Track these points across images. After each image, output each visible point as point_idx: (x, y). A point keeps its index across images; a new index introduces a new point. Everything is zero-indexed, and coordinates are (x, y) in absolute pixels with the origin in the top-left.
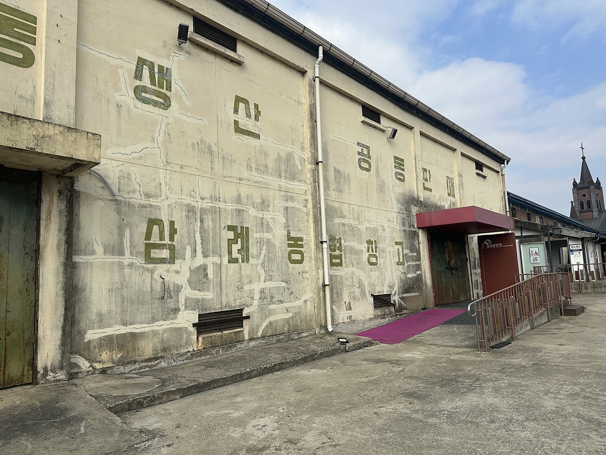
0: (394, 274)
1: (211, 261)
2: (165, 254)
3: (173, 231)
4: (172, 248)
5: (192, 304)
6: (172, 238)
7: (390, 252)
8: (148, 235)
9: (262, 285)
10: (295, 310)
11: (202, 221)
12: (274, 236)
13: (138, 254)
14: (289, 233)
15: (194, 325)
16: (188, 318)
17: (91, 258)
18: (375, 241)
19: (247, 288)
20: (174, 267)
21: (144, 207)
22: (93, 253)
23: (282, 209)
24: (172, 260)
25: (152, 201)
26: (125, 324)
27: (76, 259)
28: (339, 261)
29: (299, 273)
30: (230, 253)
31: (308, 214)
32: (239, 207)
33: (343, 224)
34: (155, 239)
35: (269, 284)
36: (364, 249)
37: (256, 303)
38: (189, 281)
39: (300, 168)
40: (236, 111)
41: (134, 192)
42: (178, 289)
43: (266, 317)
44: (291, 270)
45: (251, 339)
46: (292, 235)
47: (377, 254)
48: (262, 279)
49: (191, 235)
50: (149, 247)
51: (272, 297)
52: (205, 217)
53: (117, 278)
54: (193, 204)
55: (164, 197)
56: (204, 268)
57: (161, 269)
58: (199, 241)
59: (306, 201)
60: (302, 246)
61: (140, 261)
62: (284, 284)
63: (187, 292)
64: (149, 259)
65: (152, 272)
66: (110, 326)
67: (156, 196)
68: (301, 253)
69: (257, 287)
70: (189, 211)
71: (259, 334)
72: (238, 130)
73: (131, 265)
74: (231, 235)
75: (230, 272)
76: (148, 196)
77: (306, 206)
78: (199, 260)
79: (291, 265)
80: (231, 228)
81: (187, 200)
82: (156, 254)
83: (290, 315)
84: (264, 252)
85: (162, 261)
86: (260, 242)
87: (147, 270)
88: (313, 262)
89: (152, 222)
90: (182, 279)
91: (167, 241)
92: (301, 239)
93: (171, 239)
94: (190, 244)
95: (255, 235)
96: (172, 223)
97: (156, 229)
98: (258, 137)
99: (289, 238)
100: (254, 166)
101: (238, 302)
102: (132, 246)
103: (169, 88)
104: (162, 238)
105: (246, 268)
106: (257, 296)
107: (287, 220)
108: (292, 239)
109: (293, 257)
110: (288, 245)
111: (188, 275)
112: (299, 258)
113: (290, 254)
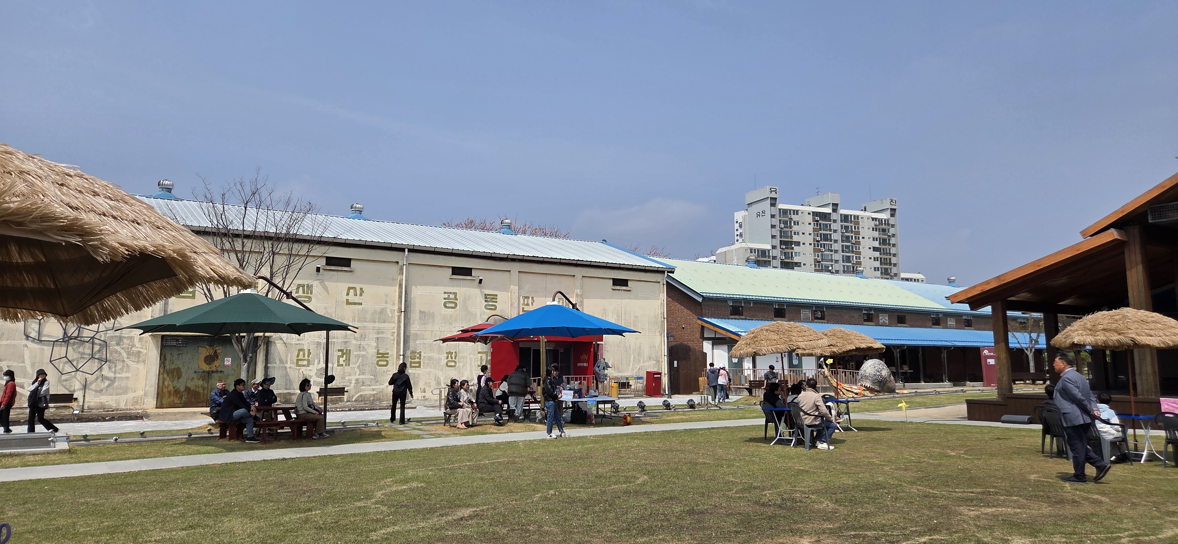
2: (305, 363)
3: (309, 353)
4: (308, 361)
6: (308, 356)
7: (471, 359)
8: (298, 356)
9: (357, 377)
10: (378, 390)
12: (367, 353)
13: (293, 363)
14: (378, 350)
17: (275, 365)
18: (455, 352)
19: (347, 378)
20: (308, 368)
21: (297, 344)
22: (276, 363)
23: (375, 339)
24: (308, 365)
25: (300, 342)
26: (286, 389)
27: (269, 365)
28: (418, 365)
29: (384, 372)
30: (338, 362)
31: (394, 340)
32: (346, 340)
33: (425, 344)
34: (301, 357)
35: (361, 377)
36: (443, 358)
37: (352, 385)
38: (316, 374)
39: (390, 315)
40: (348, 294)
41: (293, 339)
43: (359, 392)
44: (378, 370)
45: (347, 401)
46: (380, 352)
47: (457, 360)
48: (358, 374)
49: (318, 355)
50: (298, 360)
51: (363, 383)
53: (284, 372)
54: (320, 341)
55: (306, 339)
57: (303, 369)
58: (321, 357)
59: (394, 333)
60: (388, 357)
61: (294, 366)
62: (372, 377)
64: (298, 365)
65: (299, 370)
66: (281, 389)
67: (302, 340)
68: (387, 361)
69: (353, 378)
70: (317, 344)
71: (354, 399)
72: (348, 303)
73: (290, 367)
74: (340, 353)
75: (338, 371)
76: (299, 340)
77: (393, 336)
78: (322, 365)
79: (377, 367)
80: (339, 350)
81: (317, 340)
82: (300, 363)
83: (375, 392)
84: (360, 361)
85: (304, 366)
86: (358, 356)
87: (297, 369)
89: (300, 350)
90: (313, 373)
91: (306, 357)
92: (388, 354)
94: (317, 358)
95: (355, 353)
96: (309, 350)
97: (301, 353)
98: (361, 304)
99: (378, 353)
100: (356, 319)
101: (341, 384)
102: (291, 361)
103: (311, 293)
104: (304, 356)
105: (347, 369)
106: (353, 382)
107: (378, 344)
108: (380, 354)
109: (380, 363)
110: (378, 357)
111: (315, 371)
112: (385, 363)
113: (378, 361)
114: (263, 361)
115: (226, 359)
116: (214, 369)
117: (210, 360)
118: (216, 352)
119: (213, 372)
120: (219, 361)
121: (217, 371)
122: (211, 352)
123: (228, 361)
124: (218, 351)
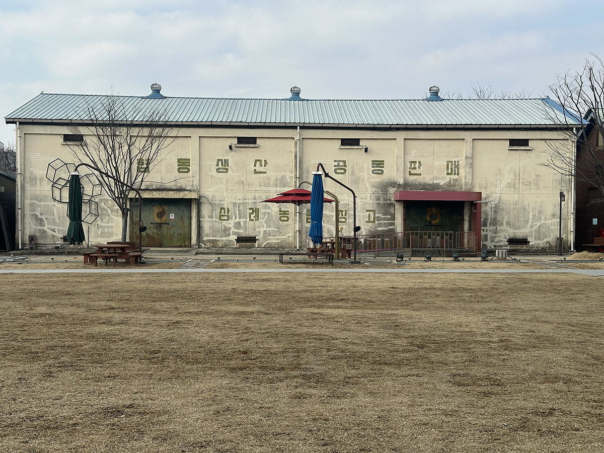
1: (241, 220)
2: (226, 218)
3: (228, 211)
4: (228, 216)
6: (228, 213)
8: (220, 213)
9: (265, 229)
10: (282, 240)
11: (239, 207)
12: (272, 211)
13: (218, 218)
14: (280, 209)
15: (236, 240)
16: (233, 238)
18: (346, 210)
19: (257, 230)
20: (228, 222)
21: (219, 204)
22: (205, 218)
24: (228, 220)
26: (214, 237)
27: (200, 219)
29: (286, 225)
30: (250, 217)
32: (255, 201)
34: (222, 214)
35: (268, 229)
37: (261, 235)
38: (234, 226)
39: (289, 181)
40: (255, 166)
41: (216, 200)
42: (230, 228)
43: (266, 241)
44: (280, 224)
45: (258, 247)
47: (347, 217)
48: (265, 227)
49: (235, 212)
50: (221, 216)
51: (270, 234)
53: (211, 225)
54: (236, 202)
55: (225, 201)
56: (240, 222)
57: (224, 222)
58: (237, 214)
60: (288, 214)
61: (218, 220)
62: (277, 229)
63: (233, 230)
64: (221, 220)
65: (222, 223)
66: (210, 237)
67: (223, 201)
68: (288, 217)
69: (262, 230)
70: (234, 204)
71: (263, 246)
72: (255, 172)
73: (215, 221)
74: (251, 211)
75: (250, 224)
76: (220, 201)
78: (238, 220)
79: (281, 222)
80: (250, 209)
81: (234, 201)
82: (222, 218)
83: (279, 241)
84: (266, 217)
85: (225, 220)
86: (265, 213)
87: (220, 222)
88: (294, 221)
89: (221, 209)
90: (231, 226)
91: (226, 214)
92: (288, 211)
94: (234, 215)
95: (262, 211)
96: (228, 208)
97: (223, 210)
98: (265, 173)
99: (280, 211)
100: (263, 185)
101: (253, 234)
102: (216, 216)
103: (228, 166)
105: (257, 223)
106: (262, 233)
108: (282, 211)
109: (282, 219)
110: (280, 214)
111: (233, 224)
112: (286, 219)
113: (280, 217)
114: (196, 216)
115: (170, 214)
116: (163, 222)
117: (160, 215)
118: (164, 210)
119: (163, 224)
120: (166, 216)
121: (165, 223)
122: (161, 210)
123: (172, 216)
124: (165, 209)
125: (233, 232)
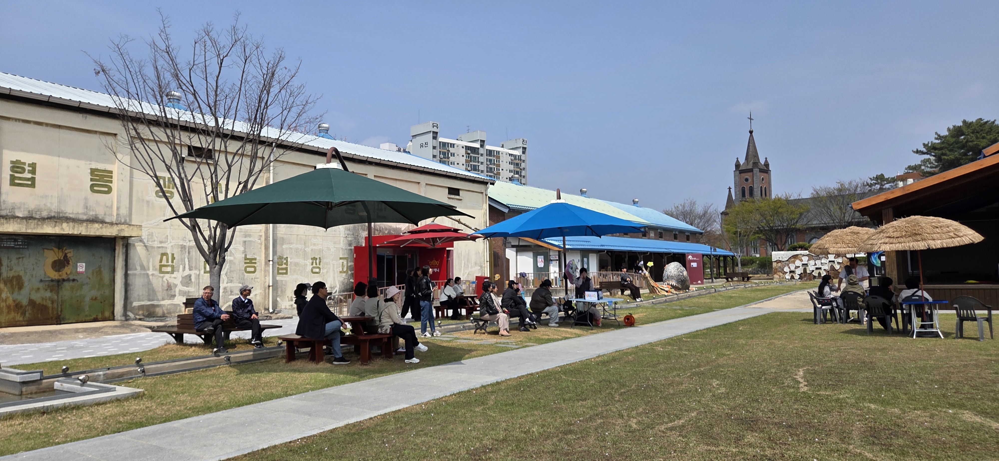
0: (336, 279)
1: (193, 273)
2: (169, 269)
3: (173, 258)
4: (173, 267)
5: (182, 293)
7: (333, 265)
8: (161, 261)
9: (225, 285)
11: (189, 253)
12: (235, 258)
13: (156, 270)
14: (246, 255)
15: (184, 303)
16: (180, 300)
17: (135, 272)
18: (320, 258)
20: (173, 276)
21: (159, 247)
22: (136, 269)
23: (242, 243)
24: (172, 272)
25: (163, 245)
26: (149, 300)
27: (129, 272)
28: (285, 271)
29: (252, 279)
31: (261, 244)
33: (291, 248)
34: (164, 262)
35: (229, 285)
36: (308, 263)
38: (181, 282)
41: (154, 241)
42: (176, 286)
44: (246, 277)
46: (248, 257)
47: (321, 266)
48: (225, 281)
49: (183, 260)
50: (161, 266)
51: (231, 292)
52: (191, 250)
53: (146, 281)
54: (185, 244)
55: (169, 242)
56: (190, 276)
57: (167, 276)
58: (187, 263)
59: (261, 236)
60: (255, 263)
61: (157, 273)
63: (180, 287)
64: (161, 272)
65: (163, 277)
66: (143, 301)
67: (165, 242)
68: (255, 267)
70: (182, 248)
73: (153, 275)
75: (205, 278)
76: (161, 242)
77: (260, 239)
78: (187, 272)
79: (245, 274)
81: (181, 243)
82: (164, 269)
84: (227, 267)
85: (168, 273)
87: (160, 277)
88: (263, 273)
89: (163, 255)
90: (178, 282)
91: (170, 263)
92: (255, 259)
93: (172, 262)
94: (182, 264)
96: (173, 255)
97: (165, 257)
99: (246, 259)
102: (154, 266)
103: (173, 188)
104: (167, 261)
106: (222, 291)
107: (245, 248)
108: (248, 259)
109: (248, 269)
110: (245, 263)
111: (181, 279)
112: (252, 269)
113: (246, 268)
114: (122, 267)
115: (78, 264)
116: (65, 277)
118: (66, 256)
119: (64, 280)
120: (70, 267)
121: (68, 280)
123: (81, 267)
124: (69, 255)
125: (180, 291)
